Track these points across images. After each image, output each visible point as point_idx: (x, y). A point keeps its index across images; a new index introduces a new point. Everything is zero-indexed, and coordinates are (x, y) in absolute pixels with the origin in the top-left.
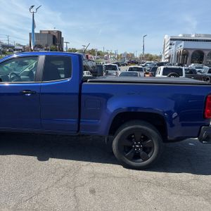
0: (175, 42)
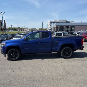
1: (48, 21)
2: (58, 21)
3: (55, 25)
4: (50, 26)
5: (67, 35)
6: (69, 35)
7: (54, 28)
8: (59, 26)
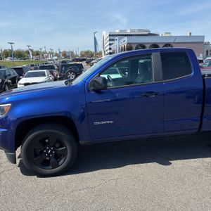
1: (104, 33)
2: (128, 32)
4: (110, 44)
8: (136, 45)
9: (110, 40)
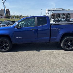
0: (50, 11)
1: (46, 9)
2: (55, 9)
3: (52, 13)
4: (48, 14)
5: (64, 22)
6: (66, 22)
7: (52, 15)
8: (56, 14)
9: (48, 12)
